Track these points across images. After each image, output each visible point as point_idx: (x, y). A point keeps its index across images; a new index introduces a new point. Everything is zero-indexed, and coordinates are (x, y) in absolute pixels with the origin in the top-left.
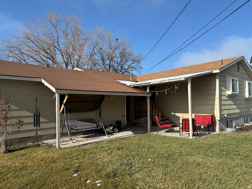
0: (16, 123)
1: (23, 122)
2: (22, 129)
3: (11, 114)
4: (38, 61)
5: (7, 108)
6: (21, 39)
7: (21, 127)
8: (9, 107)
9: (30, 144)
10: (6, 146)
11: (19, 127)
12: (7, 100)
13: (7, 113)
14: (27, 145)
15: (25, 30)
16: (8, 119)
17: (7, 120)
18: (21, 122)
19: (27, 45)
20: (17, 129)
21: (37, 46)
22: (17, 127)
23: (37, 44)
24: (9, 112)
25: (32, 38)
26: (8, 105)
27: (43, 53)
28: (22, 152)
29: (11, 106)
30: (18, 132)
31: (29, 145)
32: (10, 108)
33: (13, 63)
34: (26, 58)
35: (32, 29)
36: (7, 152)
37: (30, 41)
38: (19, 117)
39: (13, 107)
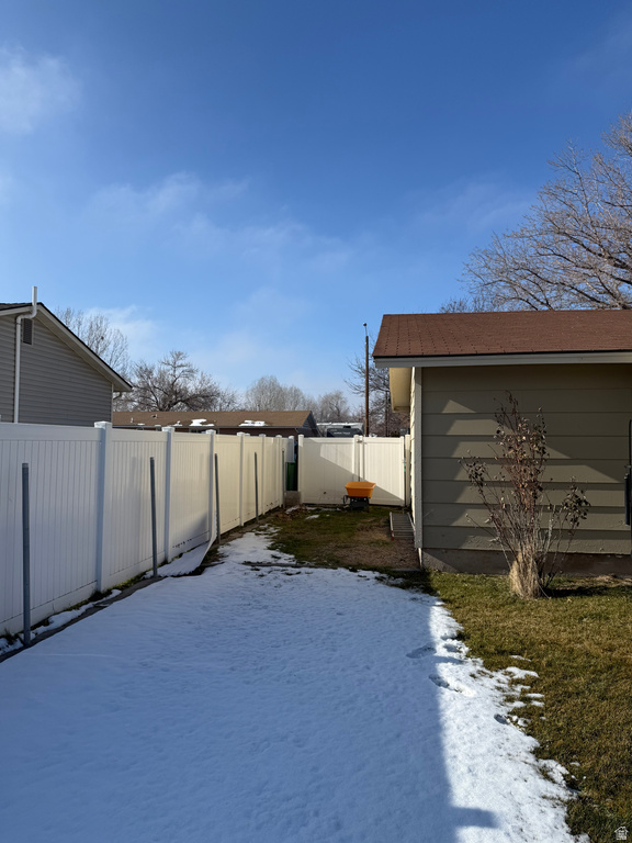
0: (566, 504)
1: (586, 503)
2: (584, 525)
3: (548, 474)
4: (593, 299)
5: (538, 456)
6: (540, 238)
7: (580, 520)
8: (542, 450)
9: (605, 578)
10: (540, 574)
11: (575, 520)
12: (536, 429)
13: (538, 471)
14: (596, 582)
15: (548, 206)
16: (541, 489)
17: (539, 492)
18: (579, 502)
19: (558, 252)
20: (568, 525)
21: (588, 250)
22: (569, 518)
23: (586, 242)
24: (543, 467)
25: (570, 223)
26: (540, 444)
27: (608, 267)
28: (591, 603)
29: (548, 450)
30: (571, 534)
31: (602, 584)
32: (545, 456)
33: (512, 314)
34: (551, 294)
35: (569, 196)
36: (542, 596)
37: (564, 238)
38: (575, 485)
39: (552, 453)
